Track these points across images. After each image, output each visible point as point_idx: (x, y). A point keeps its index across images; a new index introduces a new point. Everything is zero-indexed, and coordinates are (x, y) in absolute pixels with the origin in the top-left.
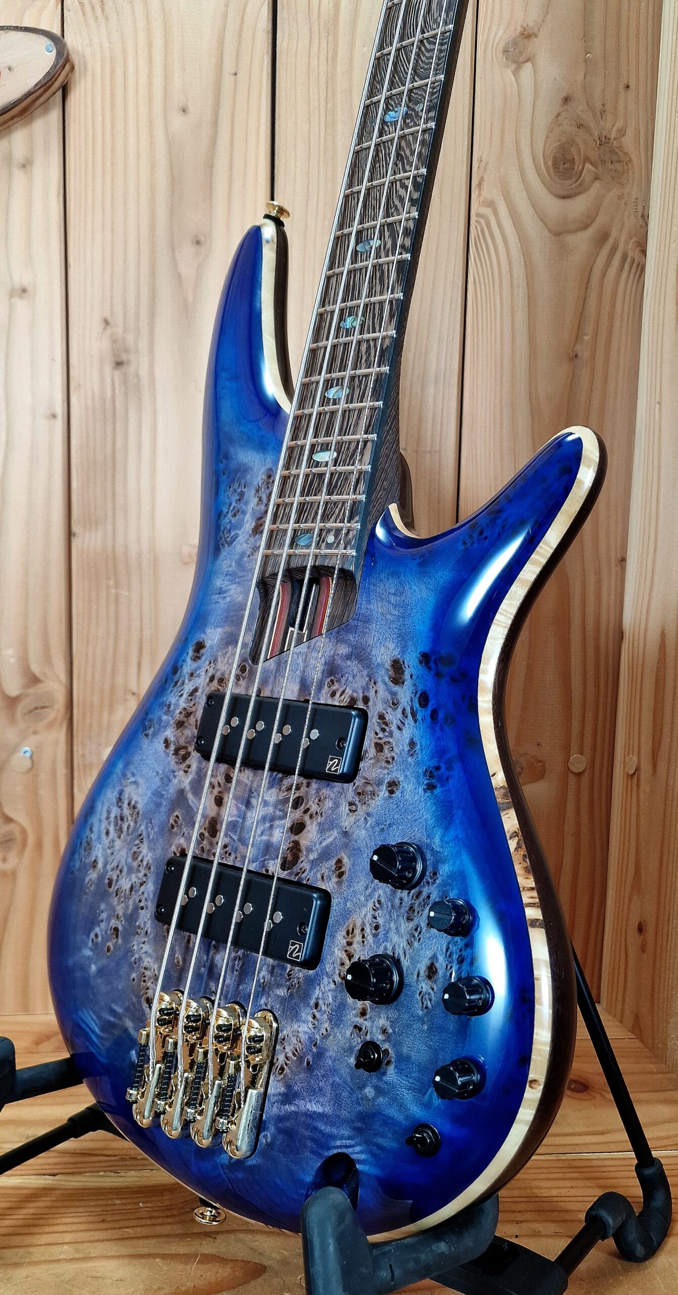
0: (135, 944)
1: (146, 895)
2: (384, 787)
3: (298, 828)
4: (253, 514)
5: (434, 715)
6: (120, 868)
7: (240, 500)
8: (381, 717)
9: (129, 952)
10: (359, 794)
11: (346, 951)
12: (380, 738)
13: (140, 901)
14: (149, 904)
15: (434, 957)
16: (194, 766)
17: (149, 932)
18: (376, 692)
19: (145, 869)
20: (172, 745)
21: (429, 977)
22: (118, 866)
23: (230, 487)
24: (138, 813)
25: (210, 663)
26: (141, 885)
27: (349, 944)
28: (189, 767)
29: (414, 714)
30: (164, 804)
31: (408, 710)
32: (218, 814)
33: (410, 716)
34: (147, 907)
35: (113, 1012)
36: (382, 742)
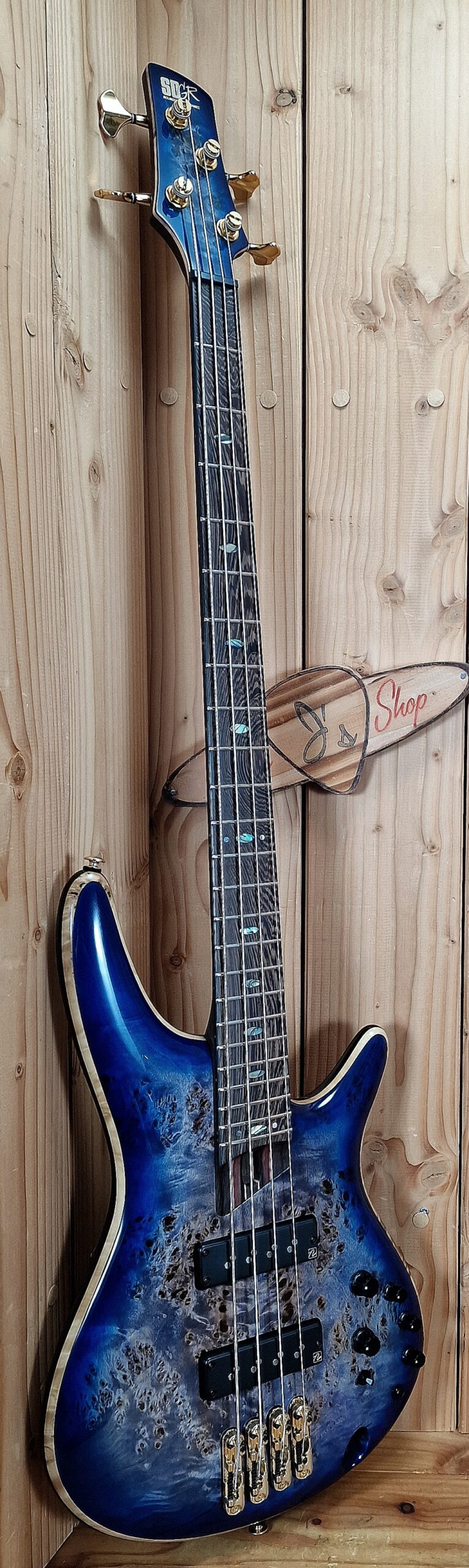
0: (181, 1427)
1: (180, 1395)
2: (335, 1251)
3: (287, 1296)
4: (191, 1117)
5: (353, 1203)
6: (148, 1392)
7: (173, 1109)
8: (324, 1214)
9: (177, 1436)
10: (322, 1260)
11: (336, 1340)
12: (327, 1226)
13: (176, 1400)
14: (186, 1397)
15: (384, 1315)
16: (194, 1298)
17: (191, 1413)
18: (317, 1202)
19: (173, 1379)
20: (168, 1293)
21: (383, 1325)
22: (145, 1392)
23: (160, 1102)
24: (152, 1350)
25: (184, 1227)
26: (173, 1391)
27: (337, 1336)
28: (189, 1300)
29: (343, 1206)
30: (175, 1332)
31: (339, 1205)
32: (225, 1316)
33: (341, 1208)
34: (184, 1401)
35: (175, 1478)
36: (328, 1227)
